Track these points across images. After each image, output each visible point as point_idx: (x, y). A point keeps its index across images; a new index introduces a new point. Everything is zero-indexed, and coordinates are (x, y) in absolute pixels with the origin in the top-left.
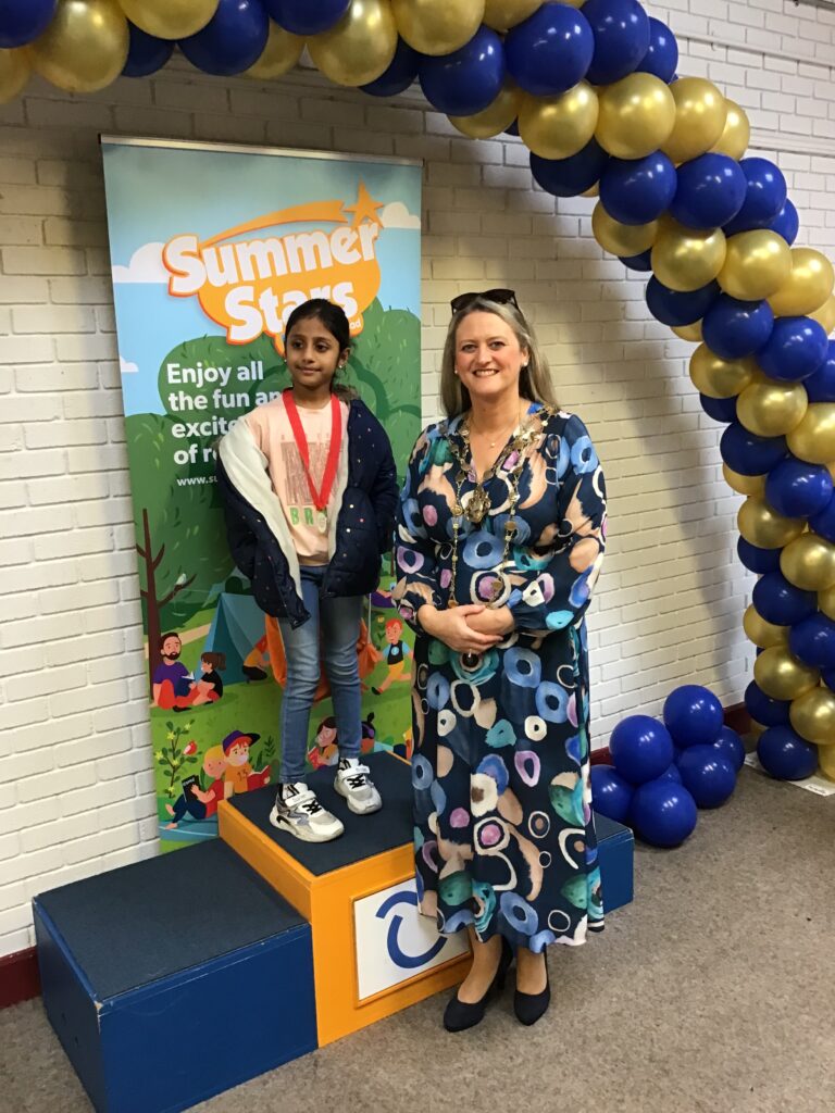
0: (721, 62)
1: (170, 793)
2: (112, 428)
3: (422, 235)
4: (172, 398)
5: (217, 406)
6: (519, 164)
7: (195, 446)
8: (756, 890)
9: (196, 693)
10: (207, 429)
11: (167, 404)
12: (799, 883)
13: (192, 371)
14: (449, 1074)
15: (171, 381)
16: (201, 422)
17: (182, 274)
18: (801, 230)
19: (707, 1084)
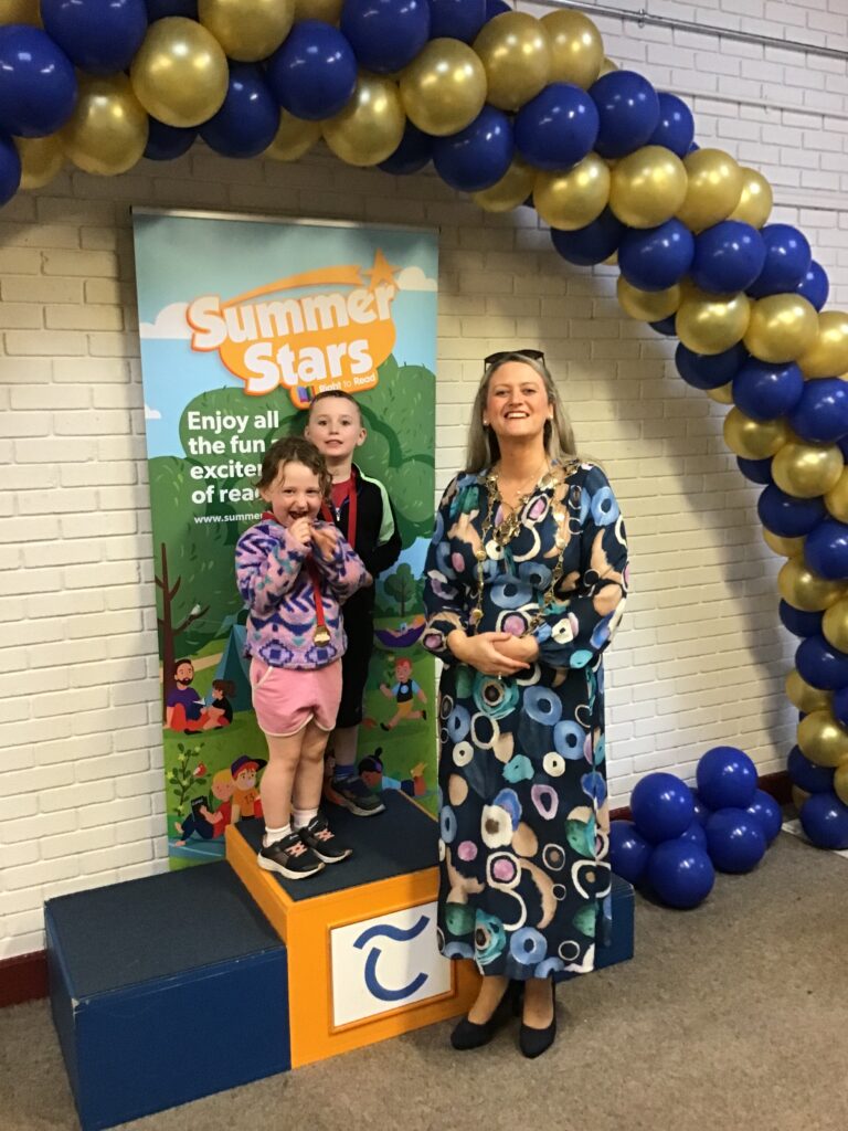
0: (776, 124)
1: (179, 812)
2: (141, 471)
4: (192, 443)
5: (234, 451)
7: (213, 487)
9: (207, 717)
10: (224, 472)
11: (187, 449)
13: (211, 419)
15: (191, 427)
16: (219, 465)
17: (205, 331)
18: (831, 288)
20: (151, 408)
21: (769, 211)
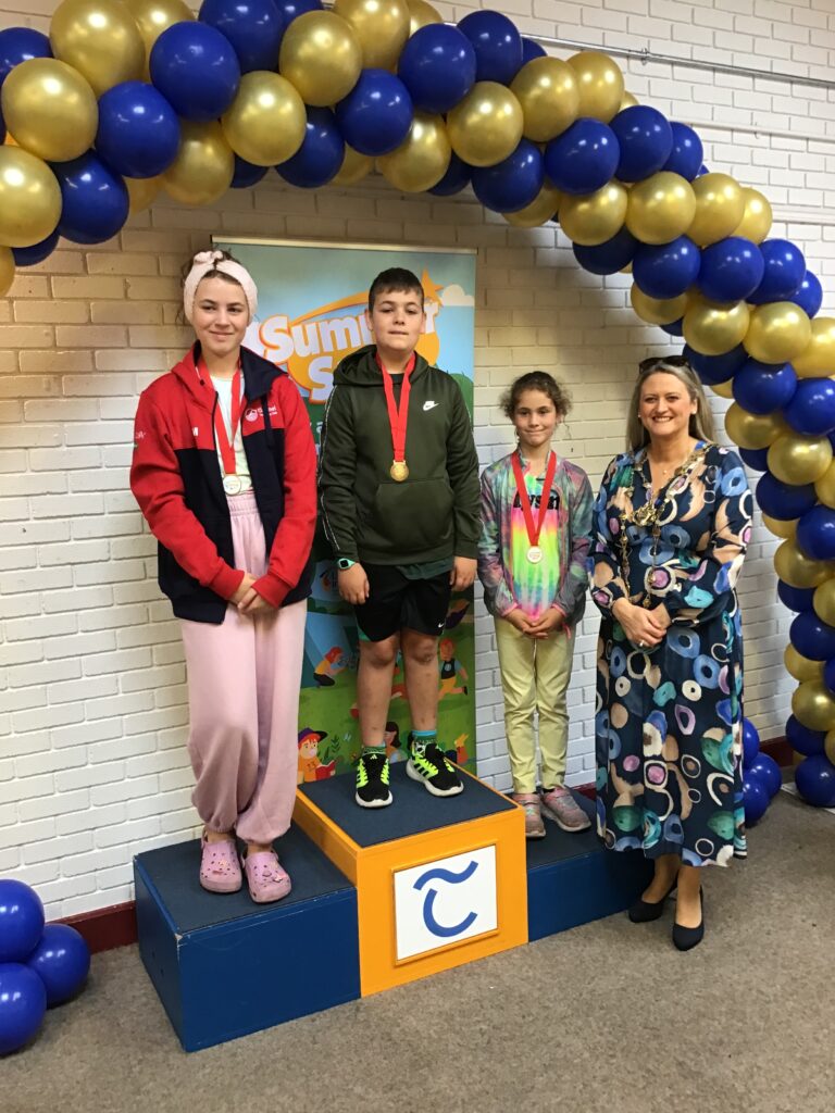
0: (765, 148)
3: (478, 308)
6: (566, 247)
8: (770, 898)
14: (468, 1025)
17: (275, 348)
19: (690, 1049)
21: (770, 228)
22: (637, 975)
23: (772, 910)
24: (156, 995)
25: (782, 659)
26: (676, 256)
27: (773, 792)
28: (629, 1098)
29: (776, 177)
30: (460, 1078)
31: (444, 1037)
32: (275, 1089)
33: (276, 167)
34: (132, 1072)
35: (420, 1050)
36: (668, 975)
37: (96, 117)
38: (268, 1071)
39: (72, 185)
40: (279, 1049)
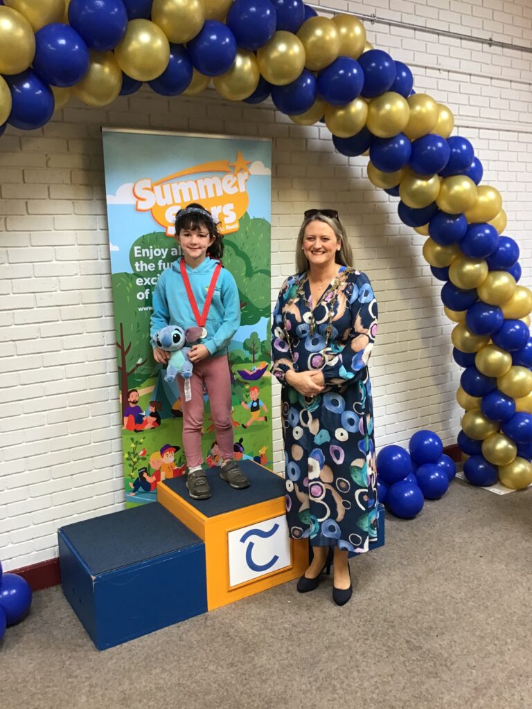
0: (445, 79)
1: (132, 476)
2: (105, 281)
3: (273, 177)
4: (137, 264)
5: (160, 269)
6: (327, 138)
7: (148, 290)
8: (453, 541)
9: (146, 422)
10: (155, 281)
11: (134, 268)
12: (479, 538)
13: (147, 250)
14: (276, 625)
15: (136, 255)
16: (152, 277)
17: (143, 200)
18: (484, 172)
19: (413, 633)
20: (114, 245)
21: (452, 130)
22: (377, 590)
23: (456, 549)
24: (76, 616)
25: (455, 397)
26: (396, 146)
27: (451, 478)
28: (379, 664)
29: (452, 97)
30: (274, 657)
31: (263, 632)
32: (158, 670)
33: (149, 83)
34: (65, 664)
35: (248, 642)
36: (396, 589)
37: (34, 46)
38: (153, 659)
39: (17, 90)
40: (158, 645)
